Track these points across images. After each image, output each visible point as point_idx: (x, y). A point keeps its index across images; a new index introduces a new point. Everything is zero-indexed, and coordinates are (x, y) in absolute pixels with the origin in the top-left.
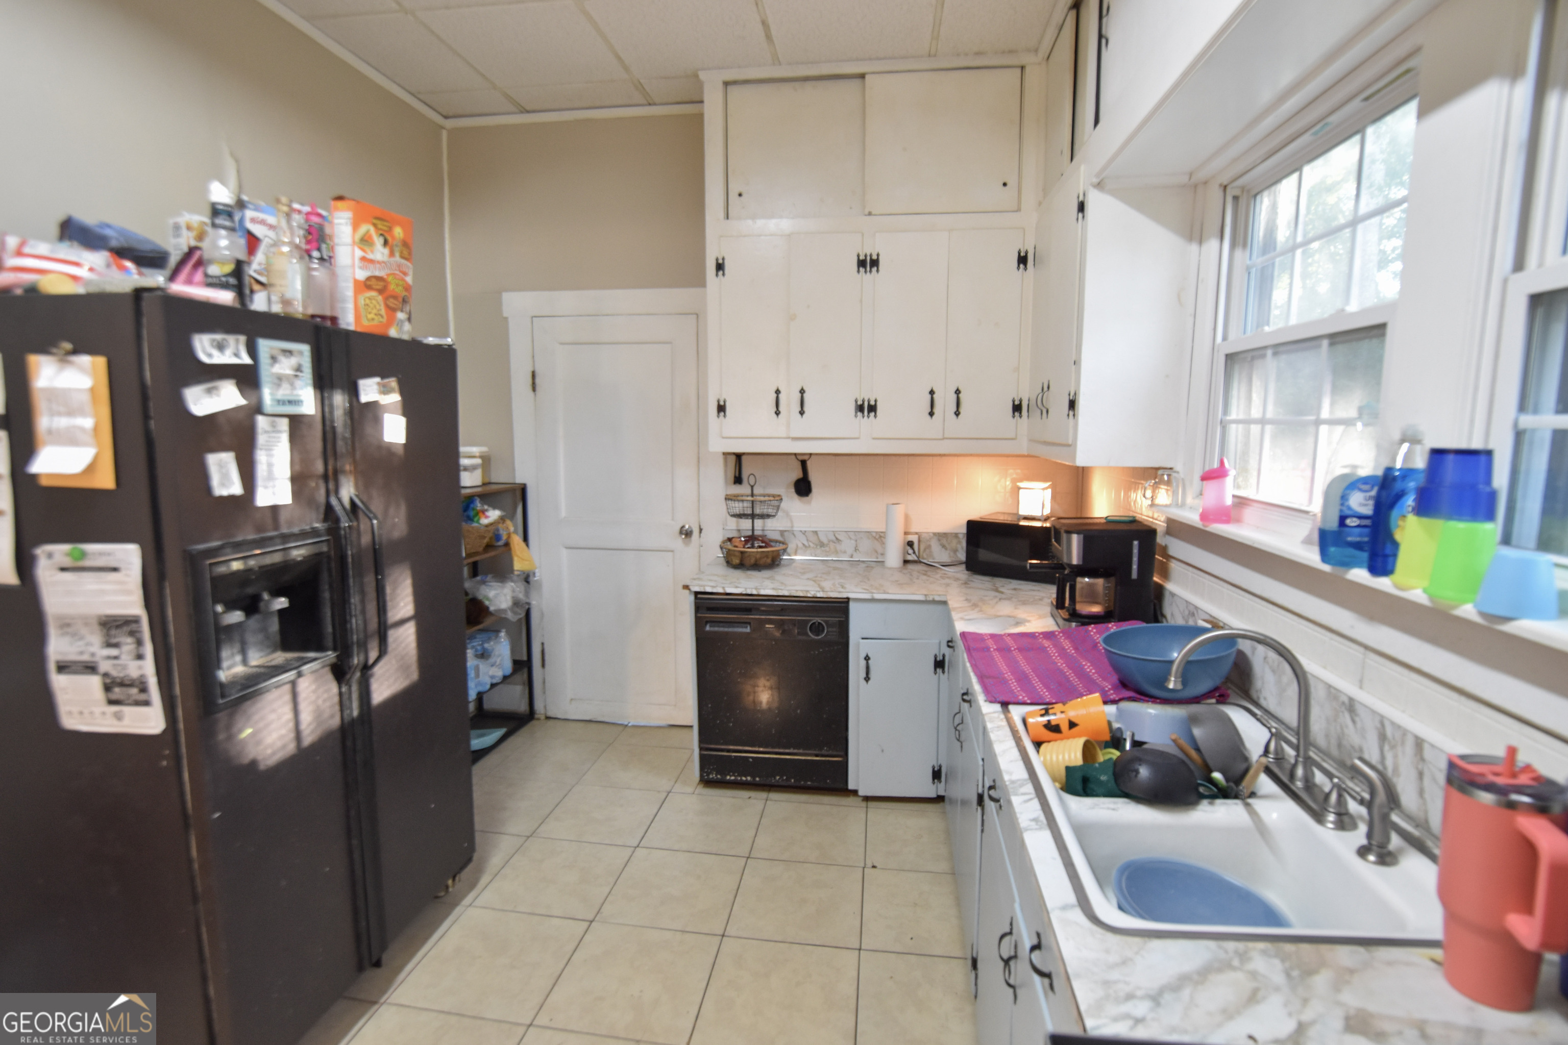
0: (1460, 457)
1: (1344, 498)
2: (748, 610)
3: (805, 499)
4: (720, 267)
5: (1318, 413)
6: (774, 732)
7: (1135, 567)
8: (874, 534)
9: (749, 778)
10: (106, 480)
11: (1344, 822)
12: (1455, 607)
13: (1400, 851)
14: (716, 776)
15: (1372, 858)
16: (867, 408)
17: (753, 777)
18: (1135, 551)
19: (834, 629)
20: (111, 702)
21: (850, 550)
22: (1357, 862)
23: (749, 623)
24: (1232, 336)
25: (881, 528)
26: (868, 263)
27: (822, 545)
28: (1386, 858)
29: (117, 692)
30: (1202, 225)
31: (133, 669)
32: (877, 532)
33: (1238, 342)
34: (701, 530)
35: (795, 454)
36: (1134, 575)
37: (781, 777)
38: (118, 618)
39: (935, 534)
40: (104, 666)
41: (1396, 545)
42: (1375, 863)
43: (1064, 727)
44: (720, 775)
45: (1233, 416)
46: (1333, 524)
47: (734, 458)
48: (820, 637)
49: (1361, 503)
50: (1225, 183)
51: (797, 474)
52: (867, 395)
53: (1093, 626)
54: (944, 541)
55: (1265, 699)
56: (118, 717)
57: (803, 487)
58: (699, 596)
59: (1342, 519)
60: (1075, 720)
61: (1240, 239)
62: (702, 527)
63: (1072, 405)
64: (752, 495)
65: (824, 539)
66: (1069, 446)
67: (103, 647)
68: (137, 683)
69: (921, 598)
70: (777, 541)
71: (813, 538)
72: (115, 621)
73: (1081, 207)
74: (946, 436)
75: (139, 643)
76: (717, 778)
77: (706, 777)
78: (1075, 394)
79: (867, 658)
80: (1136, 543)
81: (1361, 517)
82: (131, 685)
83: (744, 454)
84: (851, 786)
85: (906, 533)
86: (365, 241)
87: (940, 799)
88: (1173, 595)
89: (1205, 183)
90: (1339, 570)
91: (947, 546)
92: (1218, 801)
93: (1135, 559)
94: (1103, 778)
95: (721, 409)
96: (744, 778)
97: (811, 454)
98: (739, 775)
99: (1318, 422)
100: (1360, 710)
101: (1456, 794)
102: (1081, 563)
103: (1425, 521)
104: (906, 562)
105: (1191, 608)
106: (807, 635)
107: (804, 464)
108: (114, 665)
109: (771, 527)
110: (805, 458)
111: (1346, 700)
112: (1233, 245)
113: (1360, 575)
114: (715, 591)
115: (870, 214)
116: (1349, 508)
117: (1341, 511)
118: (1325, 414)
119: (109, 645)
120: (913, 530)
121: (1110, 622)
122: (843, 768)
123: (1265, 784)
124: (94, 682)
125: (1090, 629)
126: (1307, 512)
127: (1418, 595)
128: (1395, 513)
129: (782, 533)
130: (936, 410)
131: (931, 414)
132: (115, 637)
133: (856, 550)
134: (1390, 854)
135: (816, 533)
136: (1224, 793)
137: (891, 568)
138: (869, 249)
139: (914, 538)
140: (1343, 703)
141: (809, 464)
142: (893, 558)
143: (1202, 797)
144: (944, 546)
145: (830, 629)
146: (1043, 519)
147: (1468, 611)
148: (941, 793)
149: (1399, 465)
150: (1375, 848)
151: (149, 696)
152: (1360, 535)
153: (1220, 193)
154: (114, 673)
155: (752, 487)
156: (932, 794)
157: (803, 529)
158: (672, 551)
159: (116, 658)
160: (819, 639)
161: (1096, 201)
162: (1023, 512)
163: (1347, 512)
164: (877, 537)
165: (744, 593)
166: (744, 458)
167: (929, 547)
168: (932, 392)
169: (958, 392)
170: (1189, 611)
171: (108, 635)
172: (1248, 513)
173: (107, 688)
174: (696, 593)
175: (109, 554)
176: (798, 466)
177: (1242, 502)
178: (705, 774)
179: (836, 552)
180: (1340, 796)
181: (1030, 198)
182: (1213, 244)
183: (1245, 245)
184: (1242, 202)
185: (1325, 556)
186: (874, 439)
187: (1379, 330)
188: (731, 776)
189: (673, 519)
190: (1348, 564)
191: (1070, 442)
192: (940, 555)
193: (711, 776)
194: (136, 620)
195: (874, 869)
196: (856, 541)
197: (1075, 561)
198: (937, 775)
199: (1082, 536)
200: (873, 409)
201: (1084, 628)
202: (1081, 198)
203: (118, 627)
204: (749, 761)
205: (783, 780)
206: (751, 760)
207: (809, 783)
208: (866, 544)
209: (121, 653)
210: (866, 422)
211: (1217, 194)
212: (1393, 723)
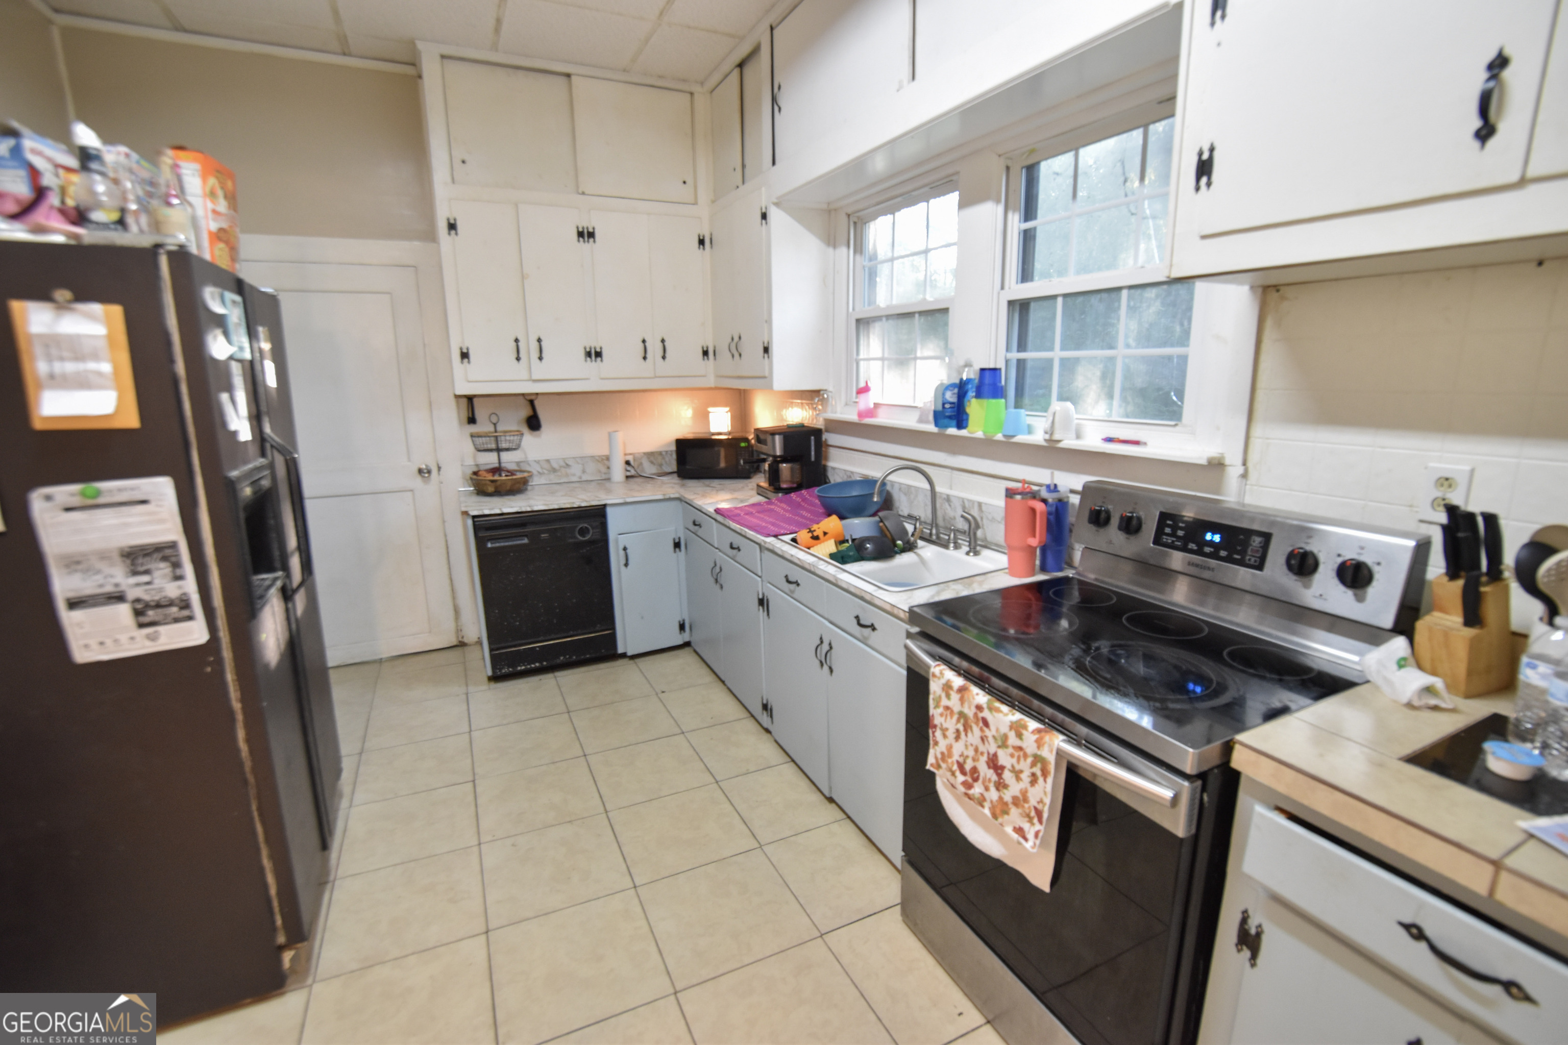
0: (991, 372)
1: (944, 394)
2: (523, 525)
3: (537, 433)
4: (452, 227)
5: (916, 353)
6: (555, 622)
7: (813, 453)
8: (597, 458)
9: (537, 664)
10: (132, 420)
11: (957, 547)
12: (994, 436)
13: (980, 550)
14: (508, 670)
15: (972, 554)
16: (595, 354)
17: (541, 662)
18: (813, 443)
19: (597, 530)
20: (141, 626)
21: (579, 473)
22: (967, 557)
23: (526, 536)
24: (857, 309)
25: (606, 452)
26: (586, 235)
27: (554, 470)
28: (976, 553)
29: (151, 614)
30: (835, 237)
31: (172, 590)
32: (599, 456)
33: (864, 312)
34: (439, 468)
35: (523, 395)
36: (813, 459)
37: (565, 656)
38: (148, 547)
39: (645, 454)
40: (132, 594)
41: (967, 415)
42: (973, 556)
43: (821, 535)
44: (511, 668)
45: (861, 356)
46: (940, 408)
47: (465, 401)
48: (586, 538)
49: (951, 397)
50: (849, 213)
51: (526, 412)
52: (595, 344)
53: (793, 493)
54: (652, 459)
55: (902, 511)
56: (152, 638)
57: (534, 423)
58: (476, 520)
59: (944, 404)
60: (826, 531)
61: (859, 248)
62: (440, 466)
63: (766, 350)
64: (496, 431)
65: (555, 466)
66: (765, 377)
67: (127, 577)
68: (177, 602)
69: (661, 497)
70: (517, 471)
71: (546, 466)
72: (142, 550)
73: (764, 216)
74: (657, 375)
75: (176, 565)
76: (510, 671)
77: (499, 673)
78: (768, 343)
79: (625, 549)
80: (813, 438)
81: (951, 403)
82: (171, 603)
83: (475, 396)
84: (620, 650)
85: (626, 454)
86: (212, 194)
87: (687, 644)
88: (834, 469)
89: (835, 210)
90: (942, 431)
91: (655, 462)
92: (903, 554)
93: (813, 448)
94: (851, 553)
95: (465, 355)
96: (533, 666)
97: (537, 394)
98: (529, 664)
99: (916, 358)
100: (952, 499)
101: (1009, 500)
102: (783, 454)
103: (979, 400)
104: (627, 477)
105: (849, 474)
106: (575, 537)
107: (532, 403)
108: (146, 591)
109: (509, 459)
110: (533, 397)
111: (945, 496)
112: (855, 252)
113: (952, 431)
114: (493, 512)
115: (583, 193)
116: (946, 399)
117: (943, 401)
118: (919, 354)
119: (135, 573)
120: (628, 451)
121: (801, 490)
122: (612, 638)
123: (920, 543)
124: (124, 611)
125: (792, 495)
126: (916, 407)
127: (979, 434)
128: (966, 400)
129: (518, 463)
130: (649, 355)
131: (645, 358)
132: (142, 565)
133: (584, 472)
134: (977, 551)
135: (548, 461)
136: (904, 550)
137: (618, 483)
138: (586, 223)
139: (630, 458)
140: (944, 499)
141: (536, 403)
142: (618, 473)
143: (896, 553)
144: (652, 463)
145: (595, 531)
146: (728, 433)
147: (999, 437)
148: (687, 639)
149: (965, 378)
150: (972, 550)
151: (192, 611)
152: (951, 412)
153: (845, 219)
154: (147, 597)
155: (495, 424)
156: (680, 642)
157: (536, 459)
158: (412, 491)
159: (148, 583)
160: (585, 540)
161: (775, 214)
162: (713, 430)
163: (945, 401)
164: (600, 460)
165: (519, 511)
166: (475, 400)
167: (641, 464)
168: (644, 341)
169: (663, 341)
170: (847, 476)
171: (133, 564)
172: (881, 412)
173: (138, 613)
174: (474, 517)
175: (132, 489)
176: (528, 404)
177: (877, 405)
178: (498, 671)
179: (567, 475)
180: (954, 534)
181: (704, 196)
182: (844, 250)
183: (861, 253)
184: (859, 225)
185: (936, 425)
186: (602, 379)
187: (945, 311)
188: (521, 666)
189: (409, 460)
190: (947, 427)
191: (767, 374)
192: (649, 469)
193: (504, 671)
194: (173, 545)
195: (663, 694)
196: (583, 464)
197: (778, 453)
198: (682, 627)
199: (782, 437)
200: (599, 354)
201: (788, 496)
202: (764, 210)
203: (146, 555)
204: (537, 651)
205: (567, 659)
206: (538, 649)
207: (588, 656)
208: (591, 467)
209: (153, 579)
210: (593, 366)
211: (844, 219)
212: (968, 500)
